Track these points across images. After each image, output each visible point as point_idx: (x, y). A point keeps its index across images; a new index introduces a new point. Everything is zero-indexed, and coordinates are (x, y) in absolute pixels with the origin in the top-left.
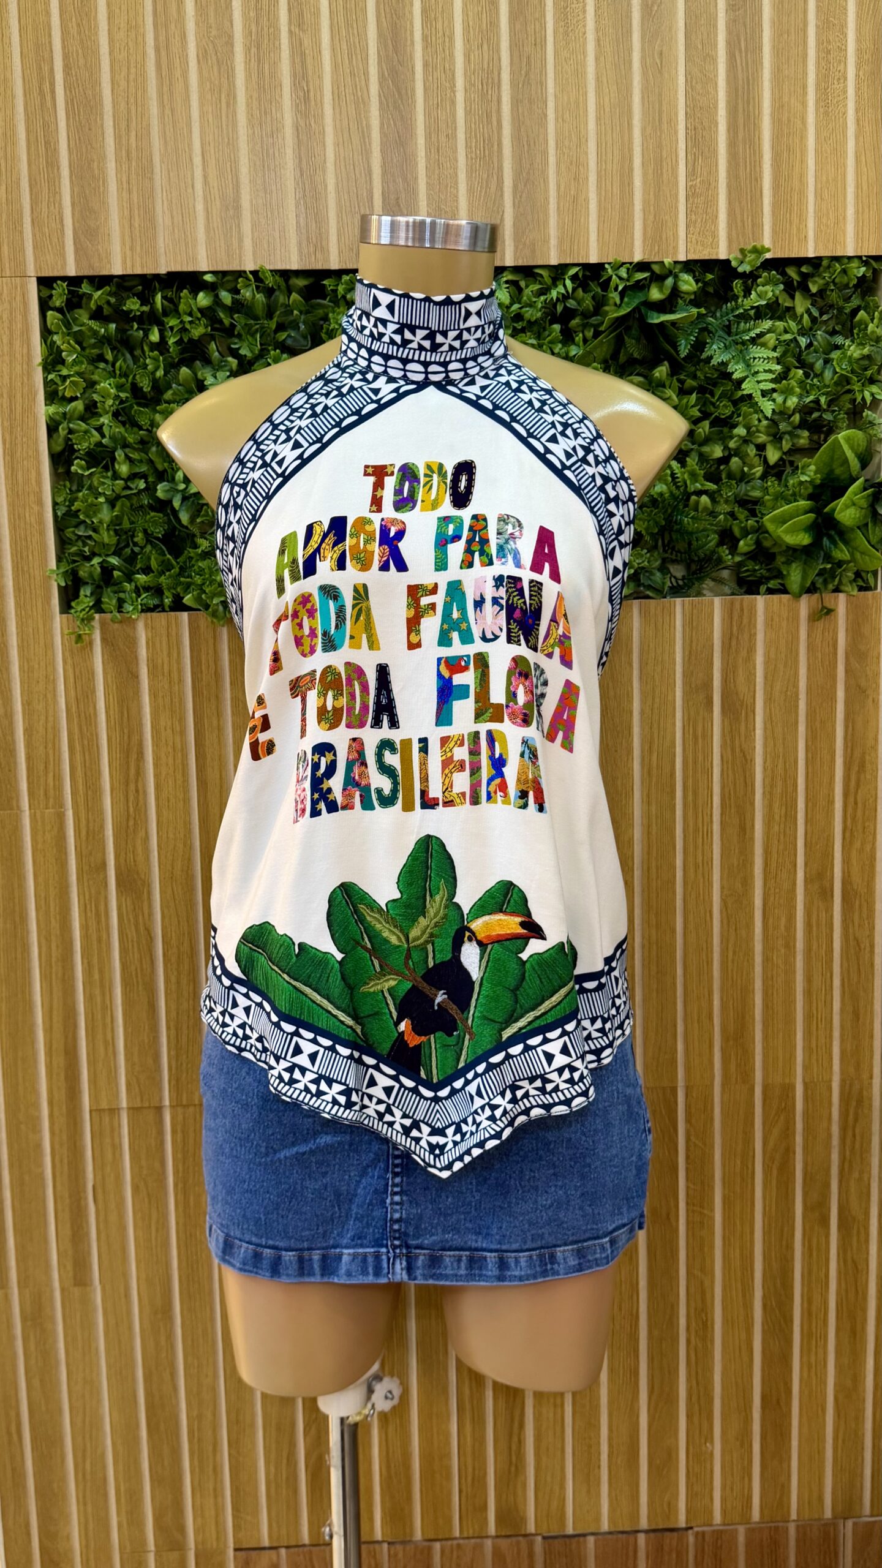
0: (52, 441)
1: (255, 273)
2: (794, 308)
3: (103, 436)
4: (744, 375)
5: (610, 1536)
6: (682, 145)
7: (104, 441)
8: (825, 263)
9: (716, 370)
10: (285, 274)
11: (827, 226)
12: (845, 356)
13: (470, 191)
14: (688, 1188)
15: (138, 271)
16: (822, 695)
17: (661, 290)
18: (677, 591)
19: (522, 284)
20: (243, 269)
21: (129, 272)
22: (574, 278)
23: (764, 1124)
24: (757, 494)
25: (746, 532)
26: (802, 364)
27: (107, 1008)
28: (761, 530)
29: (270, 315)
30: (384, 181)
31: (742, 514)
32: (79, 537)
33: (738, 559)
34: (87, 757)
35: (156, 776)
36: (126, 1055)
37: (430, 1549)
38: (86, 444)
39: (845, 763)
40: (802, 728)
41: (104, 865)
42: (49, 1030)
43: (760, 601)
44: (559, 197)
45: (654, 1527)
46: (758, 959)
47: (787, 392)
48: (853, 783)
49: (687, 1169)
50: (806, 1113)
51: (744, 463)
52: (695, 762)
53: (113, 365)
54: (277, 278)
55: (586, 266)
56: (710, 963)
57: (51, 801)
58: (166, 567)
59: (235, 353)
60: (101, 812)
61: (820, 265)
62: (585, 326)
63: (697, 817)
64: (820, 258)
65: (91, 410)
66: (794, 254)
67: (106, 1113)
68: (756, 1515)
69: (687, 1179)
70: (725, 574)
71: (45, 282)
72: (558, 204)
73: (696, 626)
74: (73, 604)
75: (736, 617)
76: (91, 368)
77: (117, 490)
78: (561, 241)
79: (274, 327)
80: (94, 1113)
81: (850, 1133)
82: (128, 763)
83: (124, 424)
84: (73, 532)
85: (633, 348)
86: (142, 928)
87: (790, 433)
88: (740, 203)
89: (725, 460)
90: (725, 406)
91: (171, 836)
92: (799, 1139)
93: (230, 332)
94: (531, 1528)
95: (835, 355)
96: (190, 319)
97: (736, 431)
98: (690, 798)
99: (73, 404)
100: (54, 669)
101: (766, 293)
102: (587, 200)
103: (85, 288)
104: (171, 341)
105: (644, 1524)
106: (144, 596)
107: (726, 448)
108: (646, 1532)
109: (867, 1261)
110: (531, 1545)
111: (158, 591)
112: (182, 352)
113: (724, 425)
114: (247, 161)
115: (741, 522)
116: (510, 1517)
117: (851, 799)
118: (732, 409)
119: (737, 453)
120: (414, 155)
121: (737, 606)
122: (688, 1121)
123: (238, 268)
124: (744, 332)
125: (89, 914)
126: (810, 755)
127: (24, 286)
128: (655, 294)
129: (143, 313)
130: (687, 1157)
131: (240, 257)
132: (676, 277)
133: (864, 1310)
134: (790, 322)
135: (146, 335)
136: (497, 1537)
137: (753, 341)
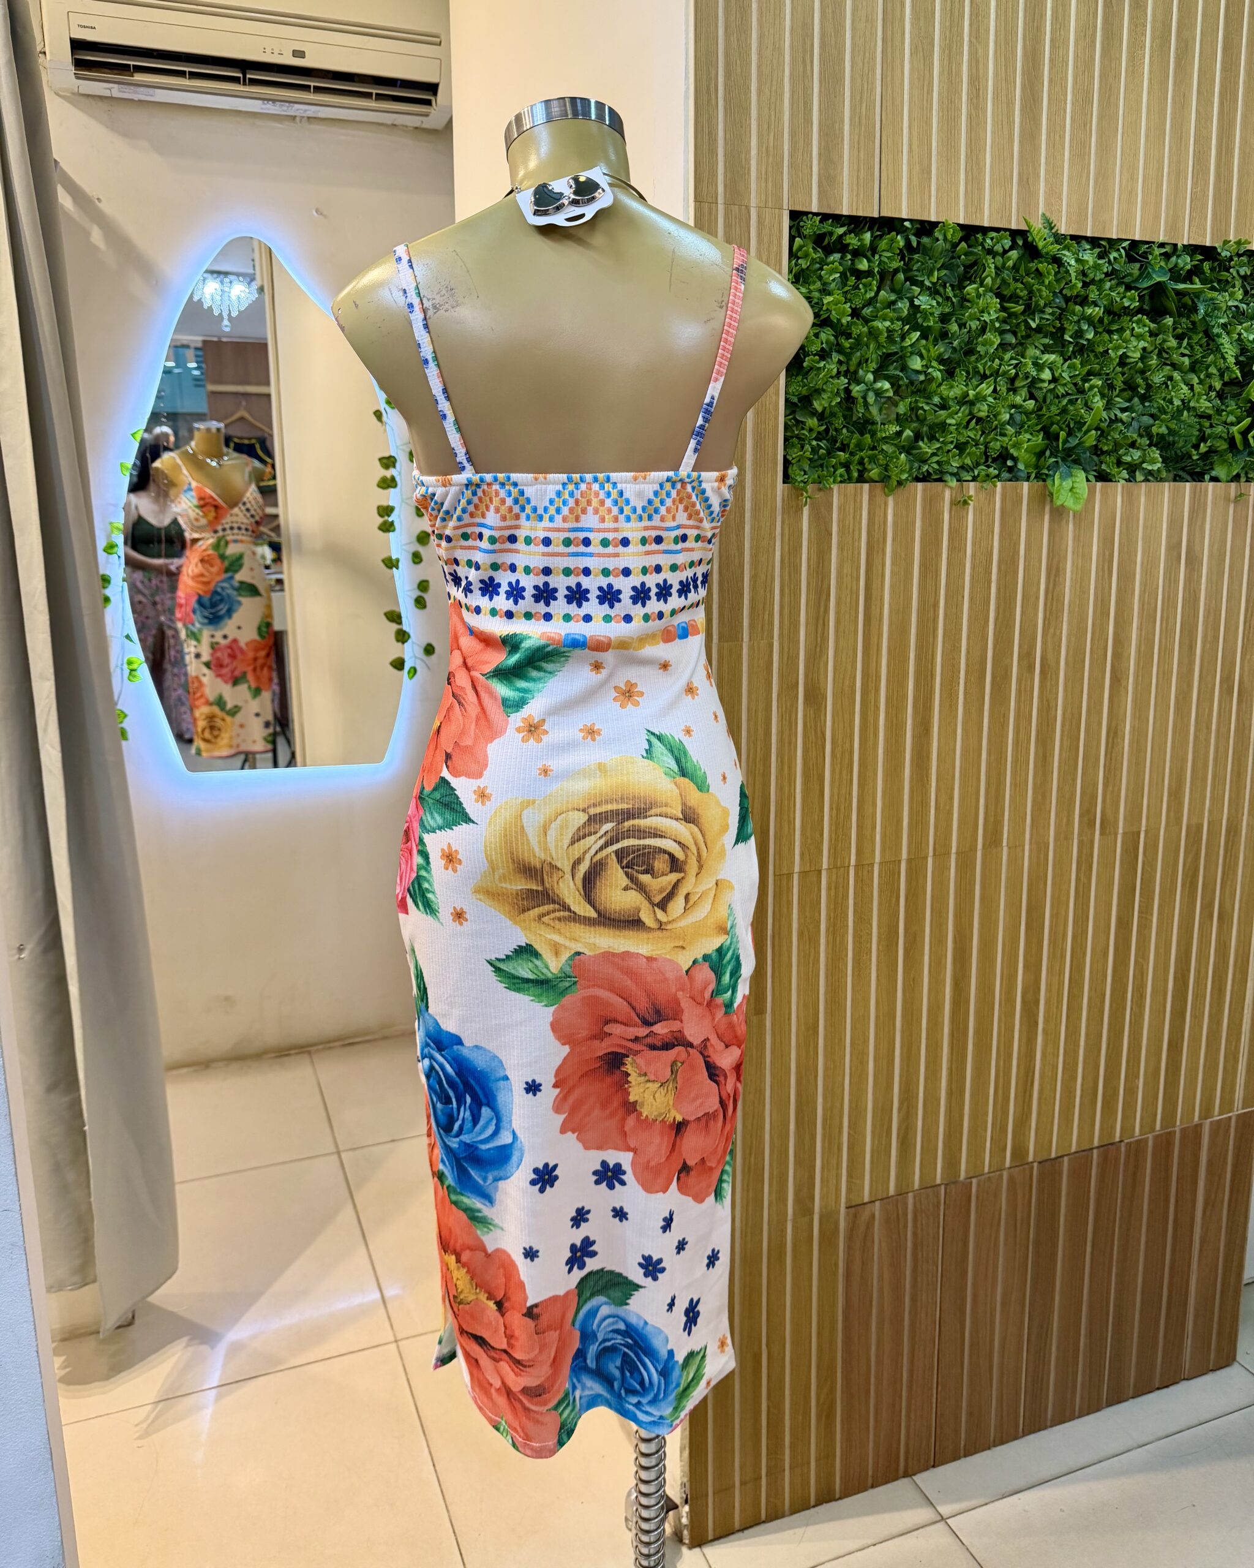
5: (1076, 1155)
6: (1190, 164)
13: (1070, 179)
22: (1124, 249)
30: (1020, 162)
34: (791, 600)
35: (837, 613)
36: (801, 831)
37: (971, 1183)
41: (796, 684)
43: (1208, 486)
45: (1102, 1144)
57: (764, 634)
68: (1158, 1127)
71: (795, 215)
72: (1120, 195)
73: (1175, 502)
80: (775, 878)
82: (819, 603)
86: (818, 732)
91: (844, 659)
94: (1031, 1158)
105: (1096, 1142)
108: (1098, 1148)
110: (1032, 1168)
116: (1019, 1152)
121: (1195, 489)
122: (1144, 854)
125: (784, 722)
127: (781, 216)
130: (1142, 880)
132: (1180, 255)
136: (1010, 1168)
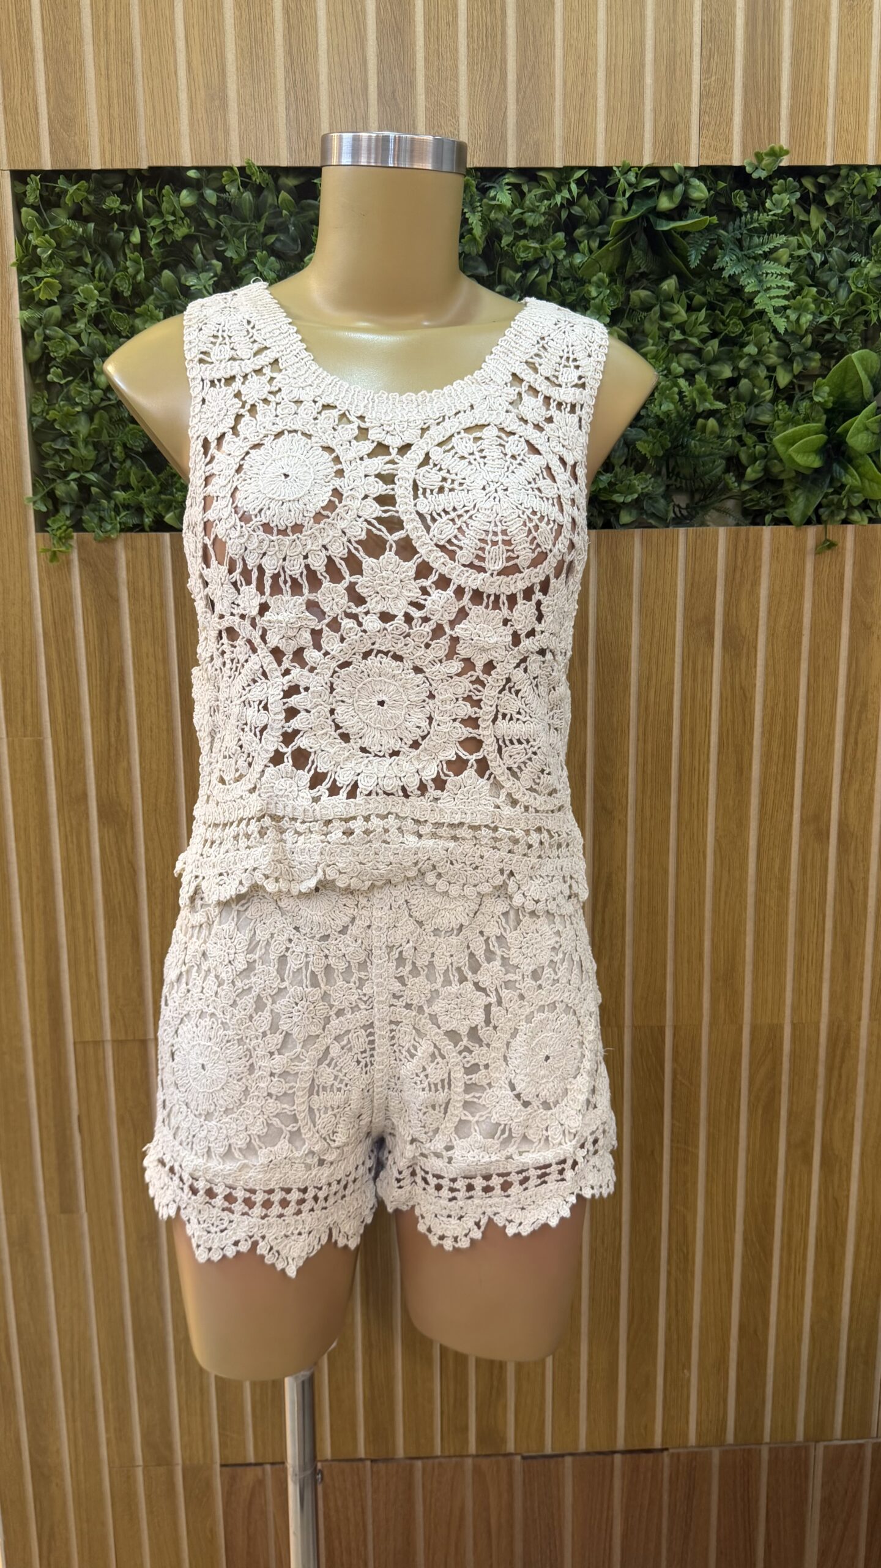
0: (29, 351)
1: (242, 169)
2: (809, 222)
3: (81, 344)
4: (754, 289)
5: (587, 1457)
6: (697, 40)
7: (81, 349)
8: (843, 172)
9: (726, 286)
10: (275, 172)
11: (847, 130)
12: (862, 274)
13: (472, 84)
14: (673, 1125)
15: (118, 165)
16: (826, 632)
17: (671, 198)
18: (679, 522)
19: (525, 188)
20: (229, 164)
21: (108, 166)
22: (580, 182)
23: (751, 1064)
24: (766, 418)
25: (753, 459)
26: (816, 283)
27: (90, 941)
28: (770, 455)
29: (258, 217)
30: (380, 72)
31: (750, 439)
32: (57, 451)
33: (745, 487)
34: (66, 684)
35: (139, 705)
36: (109, 988)
37: (411, 1467)
38: (62, 352)
39: (847, 702)
40: (804, 666)
41: (85, 796)
42: (31, 962)
43: (767, 532)
44: (565, 94)
45: (630, 1448)
46: (751, 901)
47: (802, 309)
48: (854, 723)
49: (673, 1107)
50: (793, 1054)
51: (754, 386)
52: (693, 698)
53: (93, 269)
54: (265, 174)
55: (592, 170)
56: (702, 903)
57: (29, 728)
58: (146, 484)
59: (220, 256)
60: (81, 741)
61: (838, 175)
62: (589, 236)
63: (693, 755)
64: (838, 167)
65: (68, 317)
66: (811, 162)
67: (90, 1046)
68: (730, 1438)
69: (673, 1117)
70: (730, 504)
71: (19, 177)
72: (564, 100)
73: (699, 557)
74: (49, 522)
75: (741, 548)
76: (70, 271)
77: (96, 399)
78: (566, 141)
79: (262, 229)
80: (78, 1046)
81: (836, 1073)
82: (108, 691)
83: (104, 332)
84: (50, 447)
85: (641, 260)
86: (125, 862)
87: (800, 355)
88: (756, 104)
89: (733, 382)
90: (735, 324)
91: (154, 766)
92: (785, 1079)
93: (216, 234)
94: (511, 1447)
95: (851, 273)
96: (173, 218)
97: (746, 350)
98: (687, 736)
99: (50, 309)
100: (31, 591)
101: (782, 201)
102: (595, 97)
103: (62, 183)
104: (153, 242)
105: (620, 1444)
106: (123, 514)
107: (735, 368)
108: (623, 1452)
109: (848, 1197)
110: (511, 1465)
111: (139, 510)
112: (164, 256)
113: (732, 344)
114: (233, 46)
115: (749, 448)
116: (490, 1435)
117: (852, 740)
118: (743, 327)
119: (746, 374)
120: (413, 44)
121: (743, 536)
122: (675, 1059)
123: (224, 164)
124: (757, 246)
125: (70, 846)
126: (812, 694)
128: (665, 203)
129: (124, 211)
130: (673, 1095)
131: (226, 152)
132: (687, 184)
133: (843, 1245)
134: (804, 236)
135: (128, 235)
136: (477, 1456)
137: (766, 256)
